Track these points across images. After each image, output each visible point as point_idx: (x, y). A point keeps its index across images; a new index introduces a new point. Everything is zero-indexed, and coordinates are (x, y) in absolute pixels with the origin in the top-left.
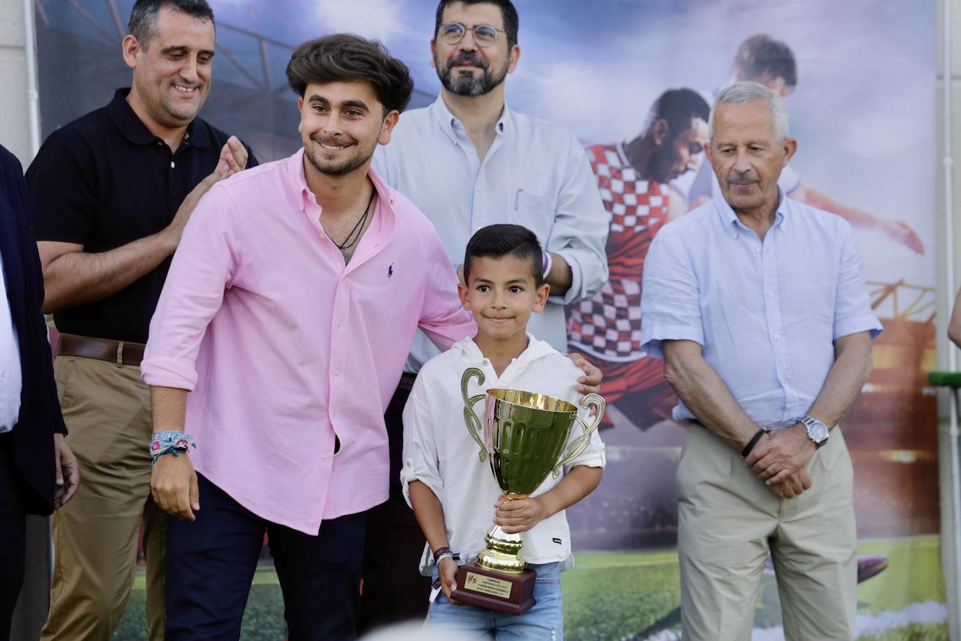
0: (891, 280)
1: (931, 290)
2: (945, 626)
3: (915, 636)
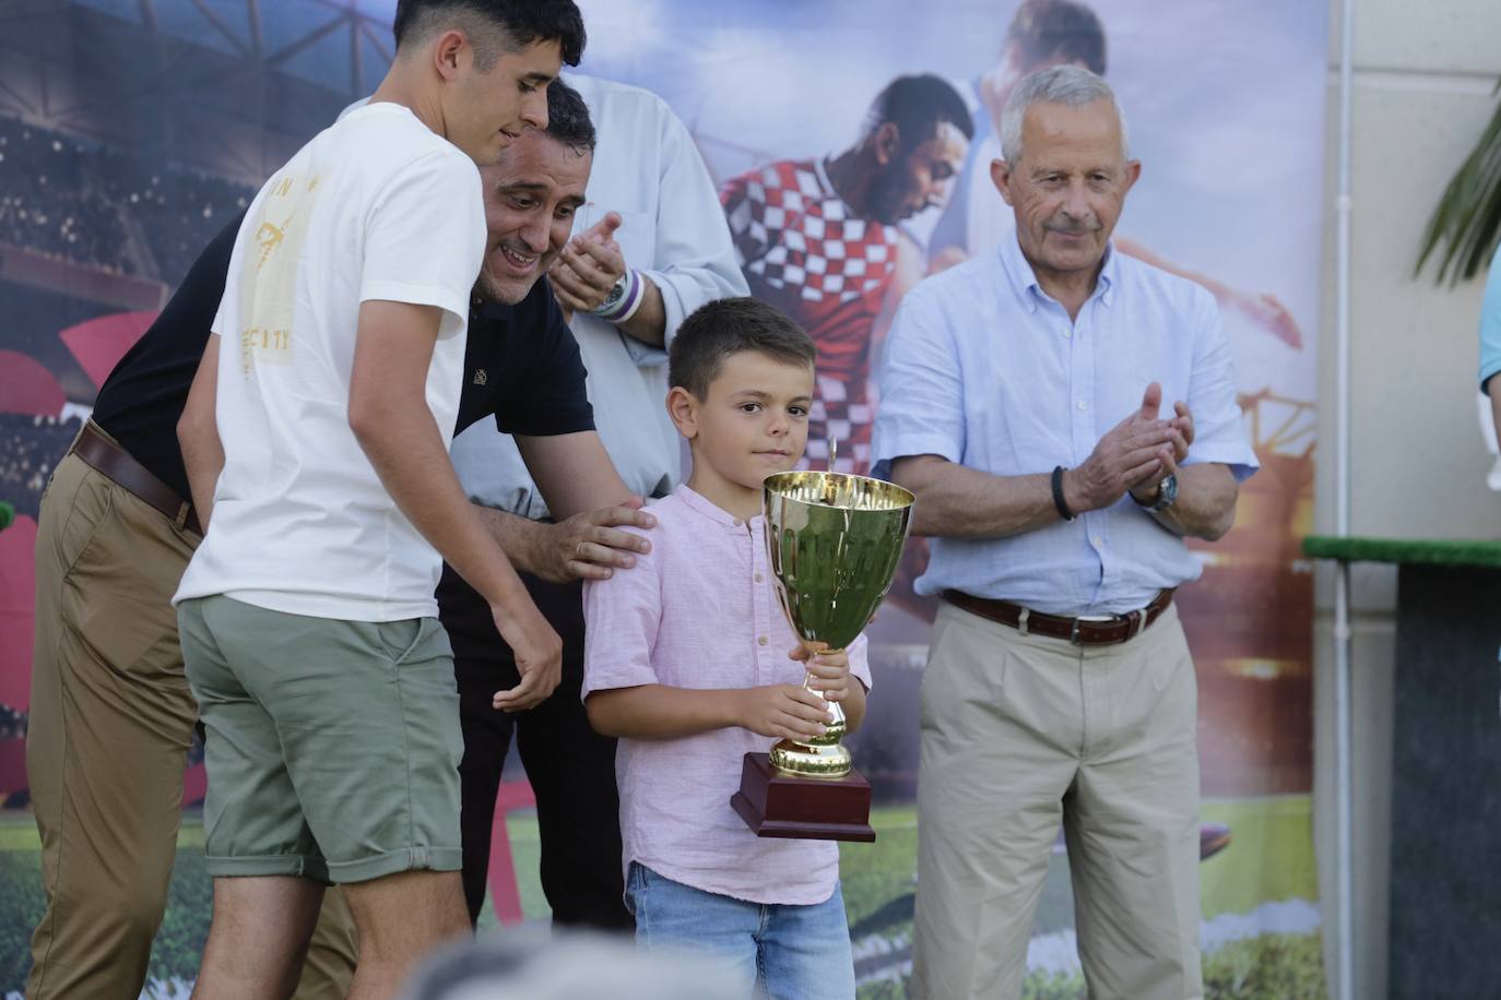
0: (1251, 388)
1: (1310, 406)
2: (1317, 939)
3: (1269, 953)
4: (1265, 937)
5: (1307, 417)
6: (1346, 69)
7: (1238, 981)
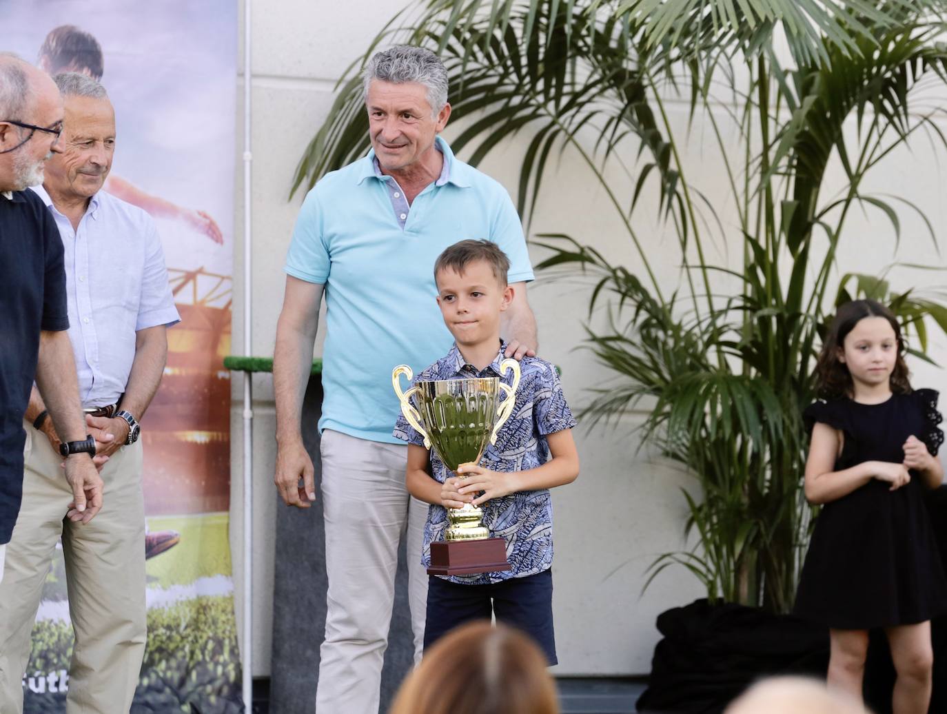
0: (192, 268)
1: (228, 278)
2: (230, 599)
3: (202, 608)
4: (199, 598)
5: (226, 285)
6: (248, 76)
7: (183, 625)
